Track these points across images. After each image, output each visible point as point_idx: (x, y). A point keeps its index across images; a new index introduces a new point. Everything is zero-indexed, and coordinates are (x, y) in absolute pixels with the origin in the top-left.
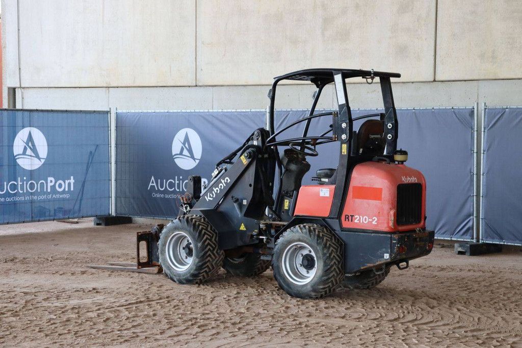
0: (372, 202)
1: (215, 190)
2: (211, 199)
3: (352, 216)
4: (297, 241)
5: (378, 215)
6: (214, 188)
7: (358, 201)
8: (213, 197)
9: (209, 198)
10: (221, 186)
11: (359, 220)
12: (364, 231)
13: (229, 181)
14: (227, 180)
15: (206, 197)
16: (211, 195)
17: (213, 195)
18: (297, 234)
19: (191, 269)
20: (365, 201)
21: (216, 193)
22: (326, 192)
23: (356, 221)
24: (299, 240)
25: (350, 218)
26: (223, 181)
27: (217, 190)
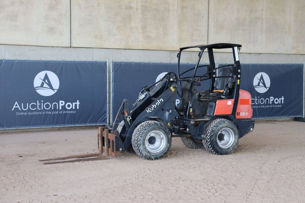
0: (246, 106)
1: (153, 106)
2: (151, 111)
3: (239, 113)
4: (225, 127)
5: (248, 112)
6: (152, 105)
7: (241, 105)
8: (152, 110)
9: (149, 111)
10: (157, 104)
11: (242, 115)
12: (244, 119)
13: (163, 100)
14: (161, 100)
15: (147, 110)
16: (150, 109)
17: (152, 109)
18: (225, 124)
19: (165, 151)
20: (244, 105)
21: (154, 108)
22: (230, 102)
23: (241, 115)
24: (227, 127)
25: (239, 114)
26: (159, 101)
27: (155, 106)
